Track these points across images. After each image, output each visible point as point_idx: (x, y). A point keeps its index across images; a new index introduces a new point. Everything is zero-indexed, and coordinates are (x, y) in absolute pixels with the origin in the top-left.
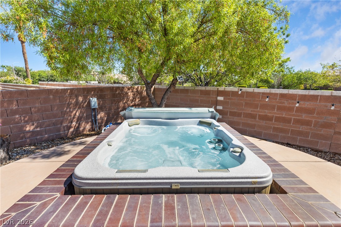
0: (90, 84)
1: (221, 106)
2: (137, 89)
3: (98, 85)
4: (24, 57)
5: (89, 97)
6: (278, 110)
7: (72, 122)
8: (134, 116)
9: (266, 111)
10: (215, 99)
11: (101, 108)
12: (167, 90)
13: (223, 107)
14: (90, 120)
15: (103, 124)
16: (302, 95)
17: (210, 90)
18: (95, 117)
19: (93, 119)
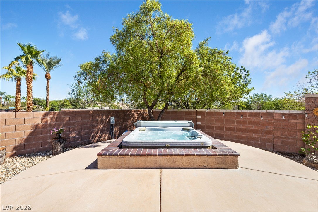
0: (103, 110)
1: (200, 122)
2: (140, 112)
3: (110, 109)
4: (47, 90)
5: (109, 116)
6: (237, 123)
7: (97, 133)
8: (142, 126)
9: (230, 124)
10: (195, 118)
11: (116, 125)
12: (162, 111)
13: (201, 123)
14: (108, 132)
15: (116, 136)
16: (250, 113)
17: (192, 111)
18: (112, 130)
19: (111, 131)
